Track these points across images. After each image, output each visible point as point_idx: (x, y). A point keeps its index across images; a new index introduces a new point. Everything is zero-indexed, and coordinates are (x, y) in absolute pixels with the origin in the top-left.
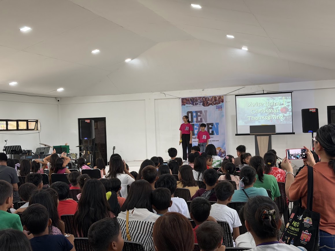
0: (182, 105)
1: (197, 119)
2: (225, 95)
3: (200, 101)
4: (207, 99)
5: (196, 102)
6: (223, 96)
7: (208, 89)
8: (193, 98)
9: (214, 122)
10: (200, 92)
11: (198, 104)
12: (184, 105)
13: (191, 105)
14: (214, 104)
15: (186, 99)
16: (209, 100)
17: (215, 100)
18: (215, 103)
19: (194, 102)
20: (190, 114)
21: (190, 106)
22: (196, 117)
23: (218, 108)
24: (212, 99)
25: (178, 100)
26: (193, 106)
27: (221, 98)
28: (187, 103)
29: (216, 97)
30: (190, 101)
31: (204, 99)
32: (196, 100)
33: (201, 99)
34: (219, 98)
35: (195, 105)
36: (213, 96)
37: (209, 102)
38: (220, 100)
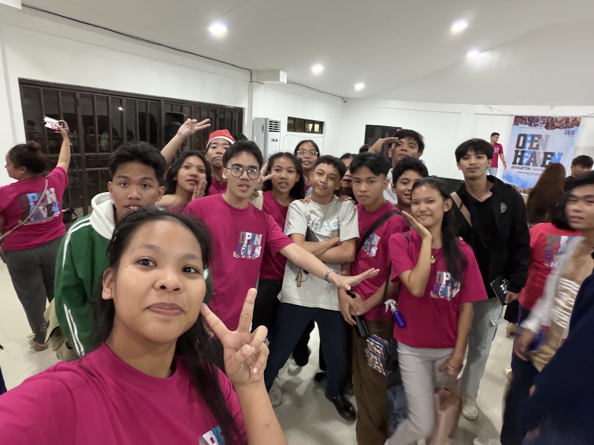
0: (514, 124)
1: (532, 145)
2: (584, 116)
3: (542, 122)
4: (555, 120)
5: (536, 123)
7: (560, 107)
8: (532, 117)
9: (556, 151)
10: (546, 110)
11: (538, 125)
12: (517, 125)
13: (527, 126)
14: (563, 127)
15: (521, 117)
16: (556, 122)
17: (567, 122)
19: (534, 122)
20: (522, 138)
21: (526, 128)
22: (531, 143)
23: (569, 133)
24: (562, 120)
25: (508, 117)
26: (530, 127)
27: (577, 120)
28: (522, 123)
29: (569, 118)
30: (527, 121)
31: (550, 120)
32: (537, 119)
33: (545, 119)
34: (573, 120)
35: (533, 127)
36: (565, 117)
37: (555, 124)
38: (575, 123)
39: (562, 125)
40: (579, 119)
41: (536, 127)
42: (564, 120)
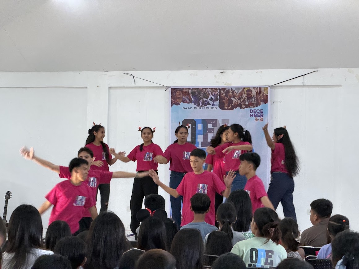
0: (172, 104)
1: (205, 138)
2: (273, 87)
3: (213, 97)
4: (231, 94)
5: (205, 99)
6: (268, 88)
7: (234, 71)
8: (197, 89)
10: (215, 76)
11: (208, 103)
12: (178, 104)
13: (192, 105)
14: (245, 104)
15: (181, 90)
16: (234, 97)
17: (249, 97)
18: (247, 103)
19: (201, 98)
21: (191, 108)
22: (203, 134)
23: (255, 116)
24: (241, 94)
25: (163, 91)
26: (197, 107)
27: (262, 93)
28: (184, 100)
29: (250, 89)
30: (191, 97)
31: (224, 93)
32: (205, 93)
33: (217, 93)
34: (257, 93)
35: (201, 106)
36: (244, 88)
37: (233, 101)
38: (260, 98)
39: (243, 101)
40: (264, 90)
41: (206, 107)
42: (244, 92)
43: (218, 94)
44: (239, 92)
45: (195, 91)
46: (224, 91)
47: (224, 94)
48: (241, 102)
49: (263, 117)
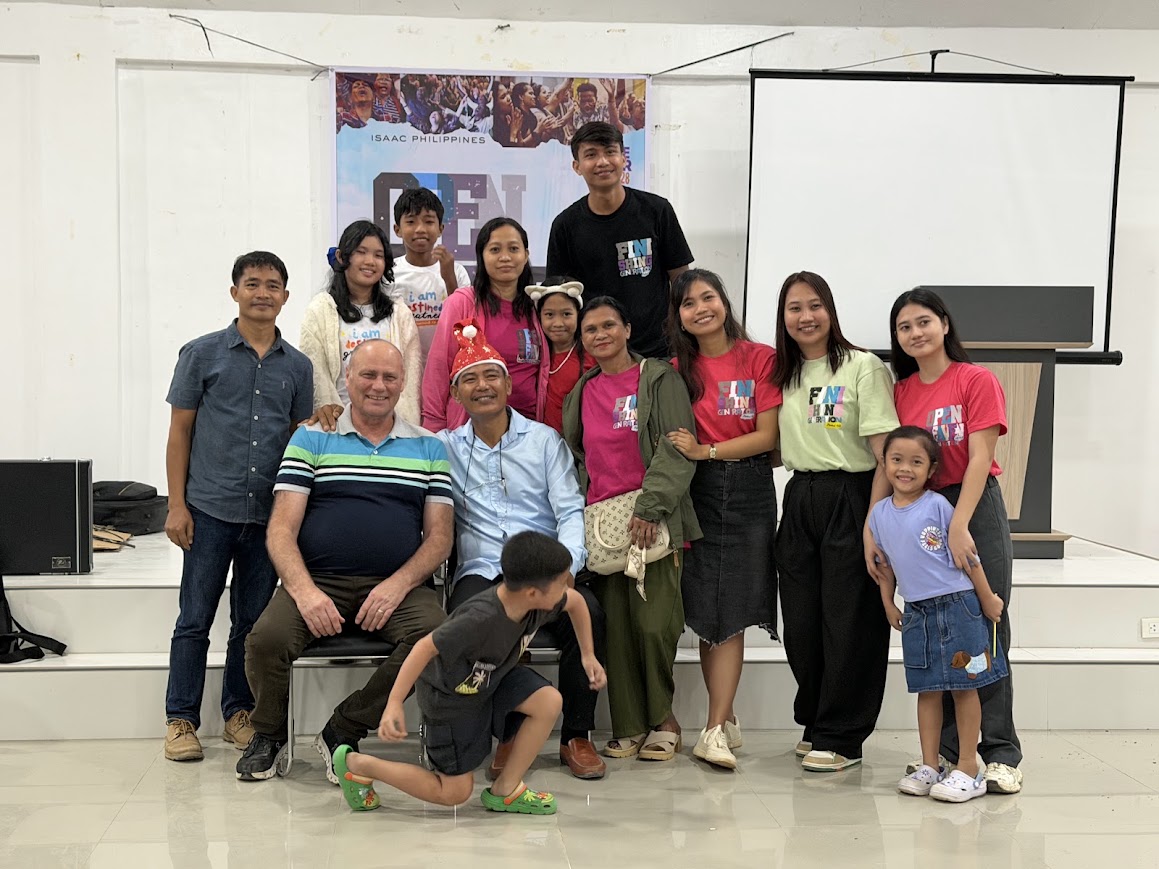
0: (341, 122)
1: (450, 232)
2: (657, 78)
3: (474, 106)
4: (529, 95)
5: (447, 111)
6: (645, 81)
7: (541, 24)
8: (422, 77)
10: (479, 39)
11: (459, 125)
12: (357, 124)
14: (575, 130)
15: (369, 80)
16: (540, 105)
17: (588, 108)
19: (435, 108)
21: (402, 138)
24: (562, 97)
25: (304, 81)
26: (423, 136)
27: (627, 96)
28: (380, 113)
29: (591, 82)
30: (402, 102)
31: (508, 92)
32: (447, 94)
33: (485, 92)
34: (611, 96)
35: (436, 133)
36: (572, 79)
37: (538, 119)
38: (621, 112)
39: (570, 120)
40: (634, 87)
41: (450, 135)
42: (572, 92)
43: (488, 95)
44: (557, 90)
45: (414, 83)
46: (507, 86)
47: (508, 96)
48: (564, 124)
49: (630, 170)
